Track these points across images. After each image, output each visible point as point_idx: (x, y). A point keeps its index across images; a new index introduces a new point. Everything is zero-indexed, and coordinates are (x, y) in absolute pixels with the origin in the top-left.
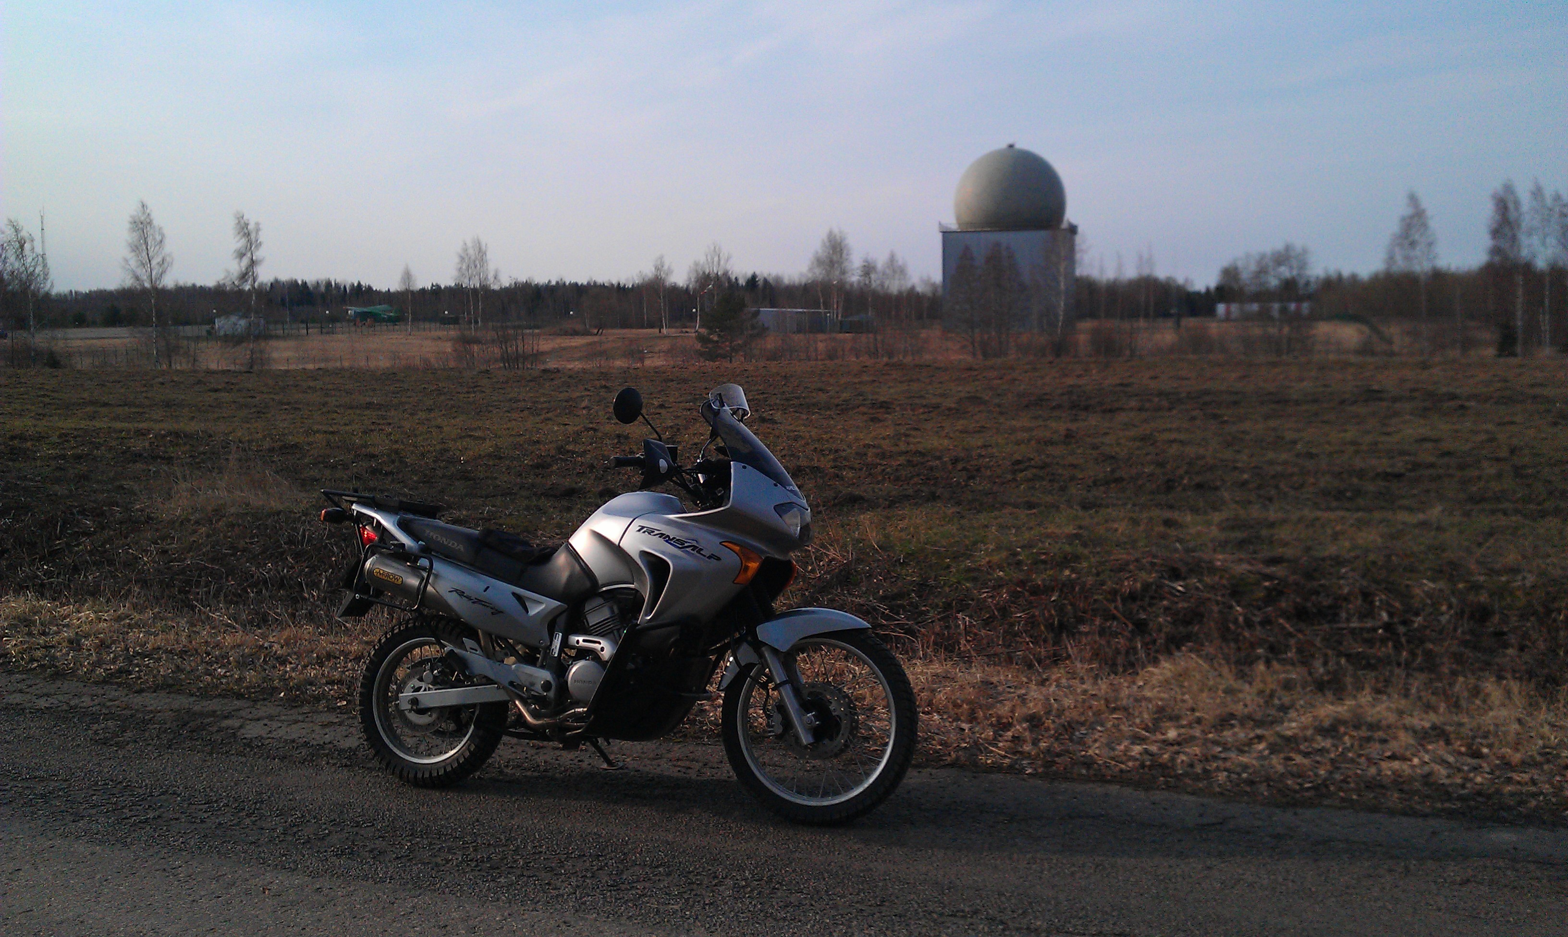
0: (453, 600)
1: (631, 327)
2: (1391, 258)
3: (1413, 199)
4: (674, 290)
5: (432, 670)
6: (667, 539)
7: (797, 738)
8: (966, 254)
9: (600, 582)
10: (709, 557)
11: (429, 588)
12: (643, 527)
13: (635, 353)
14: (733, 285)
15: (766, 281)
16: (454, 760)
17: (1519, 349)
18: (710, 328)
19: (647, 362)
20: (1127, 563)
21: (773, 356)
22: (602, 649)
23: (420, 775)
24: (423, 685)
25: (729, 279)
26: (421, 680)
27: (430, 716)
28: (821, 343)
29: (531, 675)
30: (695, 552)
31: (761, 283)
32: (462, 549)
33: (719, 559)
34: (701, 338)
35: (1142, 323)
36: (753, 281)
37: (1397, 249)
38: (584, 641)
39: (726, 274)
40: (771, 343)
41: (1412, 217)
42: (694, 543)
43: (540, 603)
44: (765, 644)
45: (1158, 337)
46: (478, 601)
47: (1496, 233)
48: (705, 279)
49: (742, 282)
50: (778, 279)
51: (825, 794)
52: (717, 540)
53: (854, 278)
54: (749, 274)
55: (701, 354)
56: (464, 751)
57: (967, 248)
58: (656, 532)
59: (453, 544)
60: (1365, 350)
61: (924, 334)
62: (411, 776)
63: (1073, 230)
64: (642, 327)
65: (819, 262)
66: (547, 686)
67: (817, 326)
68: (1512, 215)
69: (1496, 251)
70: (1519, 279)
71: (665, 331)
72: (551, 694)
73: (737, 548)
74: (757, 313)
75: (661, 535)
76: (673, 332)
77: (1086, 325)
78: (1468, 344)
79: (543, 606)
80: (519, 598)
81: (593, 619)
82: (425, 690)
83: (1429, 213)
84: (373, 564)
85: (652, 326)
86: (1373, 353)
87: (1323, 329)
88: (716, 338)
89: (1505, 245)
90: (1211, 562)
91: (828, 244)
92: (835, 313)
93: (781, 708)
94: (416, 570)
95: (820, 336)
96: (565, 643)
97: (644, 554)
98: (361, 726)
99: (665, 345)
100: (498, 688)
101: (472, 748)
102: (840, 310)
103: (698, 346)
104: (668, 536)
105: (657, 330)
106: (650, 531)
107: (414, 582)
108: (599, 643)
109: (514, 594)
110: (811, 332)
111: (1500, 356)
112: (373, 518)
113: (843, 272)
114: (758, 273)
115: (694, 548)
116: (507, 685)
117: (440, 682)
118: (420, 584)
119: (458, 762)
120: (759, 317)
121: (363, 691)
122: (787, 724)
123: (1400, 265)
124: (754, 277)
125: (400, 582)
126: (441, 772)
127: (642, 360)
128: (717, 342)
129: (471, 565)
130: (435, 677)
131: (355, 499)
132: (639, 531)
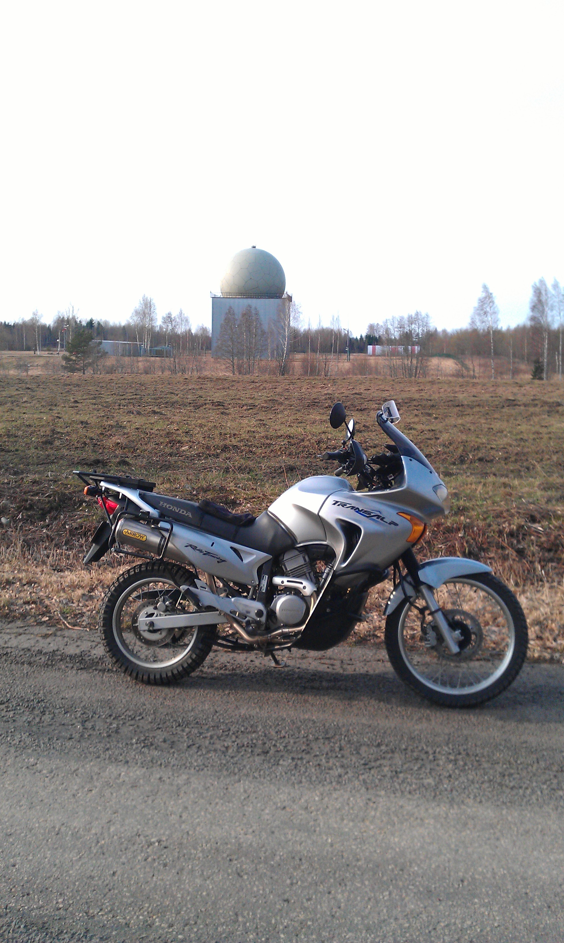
0: (189, 553)
1: (16, 350)
2: (473, 322)
3: (485, 288)
4: (44, 328)
5: (164, 601)
6: (357, 510)
7: (447, 647)
8: (230, 311)
9: (298, 541)
10: (390, 524)
11: (170, 545)
12: (337, 502)
13: (23, 366)
14: (78, 326)
15: (99, 324)
16: (179, 665)
17: (544, 376)
18: (71, 352)
19: (30, 373)
20: (501, 513)
21: (111, 370)
22: (304, 588)
23: (152, 677)
24: (156, 612)
25: (76, 322)
26: (156, 608)
27: (161, 634)
28: (141, 363)
29: (246, 606)
30: (379, 520)
31: (96, 325)
32: (190, 516)
33: (396, 525)
34: (65, 358)
35: (331, 356)
36: (90, 323)
37: (477, 317)
38: (288, 581)
39: (74, 318)
40: (110, 361)
41: (485, 298)
42: (378, 514)
43: (251, 554)
44: (424, 583)
45: (340, 365)
46: (207, 553)
47: (534, 308)
48: (61, 321)
49: (84, 324)
50: (106, 322)
51: (463, 685)
52: (394, 512)
53: (158, 323)
54: (89, 319)
55: (65, 368)
56: (187, 659)
57: (231, 308)
58: (348, 505)
59: (183, 512)
60: (458, 375)
61: (204, 359)
62: (146, 677)
63: (290, 298)
64: (22, 350)
65: (137, 313)
66: (260, 613)
67: (136, 353)
68: (543, 298)
69: (533, 319)
70: (546, 335)
71: (38, 353)
72: (263, 619)
73: (409, 517)
74: (100, 343)
75: (353, 508)
76: (45, 354)
77: (299, 356)
78: (516, 372)
79: (255, 556)
80: (235, 550)
81: (290, 566)
82: (157, 616)
83: (494, 295)
84: (122, 526)
85: (29, 349)
86: (463, 376)
87: (435, 361)
88: (74, 358)
89: (537, 315)
90: (555, 512)
91: (142, 302)
92: (147, 345)
93: (435, 628)
94: (158, 530)
95: (140, 359)
96: (270, 583)
97: (339, 521)
98: (105, 641)
99: (42, 362)
100: (220, 614)
101: (194, 656)
102: (149, 343)
103: (64, 363)
104: (358, 508)
105: (32, 352)
106: (343, 505)
107: (155, 539)
108: (302, 583)
109: (231, 548)
110: (134, 356)
111: (533, 379)
112: (119, 493)
113: (151, 320)
114: (94, 319)
115: (378, 517)
116: (229, 613)
117: (171, 610)
118: (161, 540)
119: (183, 667)
120: (101, 346)
121: (105, 616)
122: (440, 638)
123: (480, 326)
124: (91, 321)
125: (144, 539)
126: (170, 674)
127: (27, 371)
128: (75, 360)
129: (198, 527)
130: (167, 606)
131: (103, 478)
132: (334, 504)
